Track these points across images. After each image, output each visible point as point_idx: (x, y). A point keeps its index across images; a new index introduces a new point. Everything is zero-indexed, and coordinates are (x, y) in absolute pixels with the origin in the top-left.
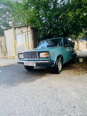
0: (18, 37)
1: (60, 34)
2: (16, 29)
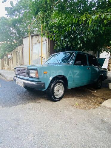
0: (35, 47)
1: (79, 46)
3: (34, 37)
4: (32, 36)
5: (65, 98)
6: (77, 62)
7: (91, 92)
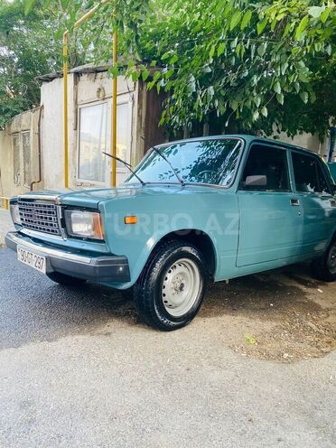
1: (256, 116)
2: (81, 78)
3: (84, 78)
4: (77, 75)
5: (205, 315)
6: (251, 179)
7: (305, 293)
